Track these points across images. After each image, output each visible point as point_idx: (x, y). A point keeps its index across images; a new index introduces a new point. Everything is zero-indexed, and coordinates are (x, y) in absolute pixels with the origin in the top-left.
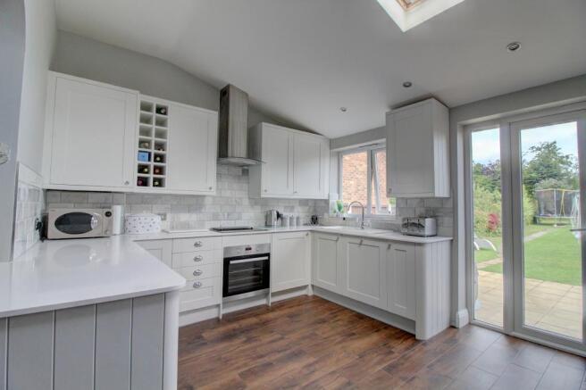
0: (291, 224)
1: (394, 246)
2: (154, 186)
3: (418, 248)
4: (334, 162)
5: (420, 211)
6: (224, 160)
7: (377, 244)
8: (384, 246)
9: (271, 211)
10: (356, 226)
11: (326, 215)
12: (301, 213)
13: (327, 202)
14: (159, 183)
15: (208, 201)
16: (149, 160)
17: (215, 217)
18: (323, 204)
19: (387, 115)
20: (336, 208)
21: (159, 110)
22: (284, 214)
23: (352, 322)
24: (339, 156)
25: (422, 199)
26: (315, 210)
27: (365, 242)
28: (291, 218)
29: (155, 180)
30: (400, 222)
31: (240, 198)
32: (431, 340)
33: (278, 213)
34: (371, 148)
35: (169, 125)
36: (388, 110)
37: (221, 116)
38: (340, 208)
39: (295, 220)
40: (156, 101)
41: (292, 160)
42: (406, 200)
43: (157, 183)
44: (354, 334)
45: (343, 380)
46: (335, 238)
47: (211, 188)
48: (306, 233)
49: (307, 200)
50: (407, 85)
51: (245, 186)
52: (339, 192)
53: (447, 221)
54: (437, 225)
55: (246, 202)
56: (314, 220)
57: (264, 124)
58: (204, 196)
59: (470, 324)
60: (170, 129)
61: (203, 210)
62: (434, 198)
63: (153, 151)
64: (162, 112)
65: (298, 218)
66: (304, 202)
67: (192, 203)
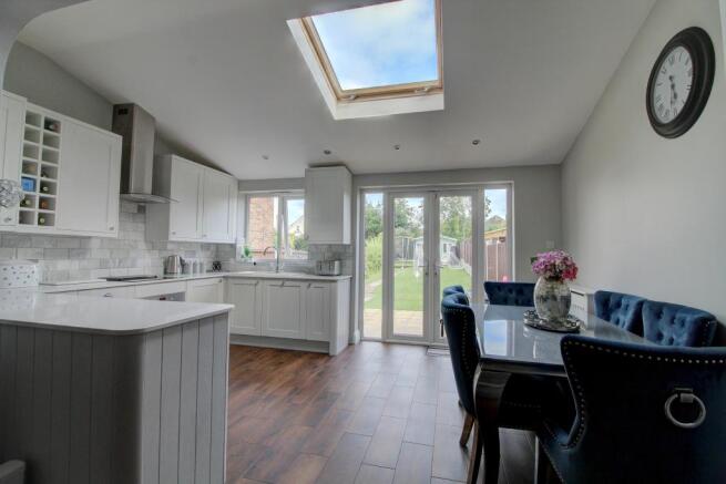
0: (194, 272)
1: (313, 285)
2: (39, 223)
3: (333, 284)
4: (242, 203)
5: (328, 255)
6: (126, 196)
7: (298, 283)
8: (305, 285)
9: (173, 257)
10: (270, 270)
11: (232, 261)
12: (203, 259)
13: (233, 246)
14: (45, 220)
15: (94, 244)
16: (34, 190)
17: (103, 264)
18: (228, 249)
19: (306, 171)
20: (243, 252)
21: (48, 124)
22: (187, 260)
23: (275, 356)
24: (247, 199)
25: (330, 245)
26: (217, 256)
27: (287, 283)
28: (195, 264)
29: (41, 216)
30: (313, 264)
31: (136, 241)
32: (340, 354)
33: (181, 260)
34: (282, 195)
35: (61, 147)
36: (307, 167)
37: (124, 141)
38: (247, 253)
39: (198, 267)
40: (44, 113)
41: (202, 199)
42: (316, 246)
43: (42, 220)
44: (281, 363)
45: (290, 389)
46: (254, 282)
47: (112, 229)
48: (218, 280)
49: (209, 244)
50: (327, 153)
51: (141, 226)
52: (245, 236)
53: (348, 263)
54: (341, 266)
55: (142, 245)
56: (217, 266)
57: (174, 157)
58: (90, 237)
59: (361, 341)
60: (63, 151)
61: (88, 256)
62: (342, 245)
63: (39, 178)
64: (51, 127)
65: (201, 264)
66: (206, 246)
67: (75, 246)
